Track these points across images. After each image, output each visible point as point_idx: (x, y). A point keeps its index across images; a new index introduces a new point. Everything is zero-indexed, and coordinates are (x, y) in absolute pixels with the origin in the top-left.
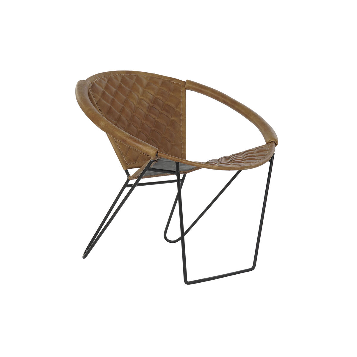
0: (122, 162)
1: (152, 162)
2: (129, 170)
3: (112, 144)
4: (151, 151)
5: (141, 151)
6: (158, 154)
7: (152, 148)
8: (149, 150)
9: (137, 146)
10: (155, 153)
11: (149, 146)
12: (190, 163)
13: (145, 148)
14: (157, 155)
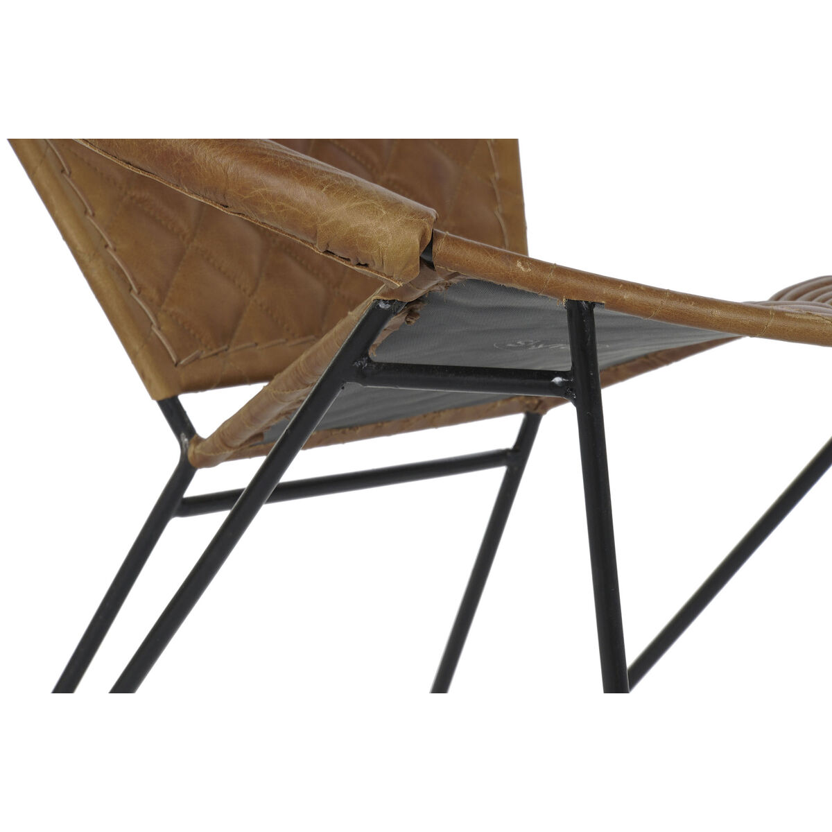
0: (136, 347)
1: (387, 315)
2: (187, 401)
3: (65, 222)
4: (385, 228)
5: (314, 234)
6: (439, 247)
7: (393, 206)
8: (368, 222)
9: (273, 199)
10: (413, 239)
11: (368, 195)
12: (675, 305)
13: (344, 207)
14: (427, 261)
